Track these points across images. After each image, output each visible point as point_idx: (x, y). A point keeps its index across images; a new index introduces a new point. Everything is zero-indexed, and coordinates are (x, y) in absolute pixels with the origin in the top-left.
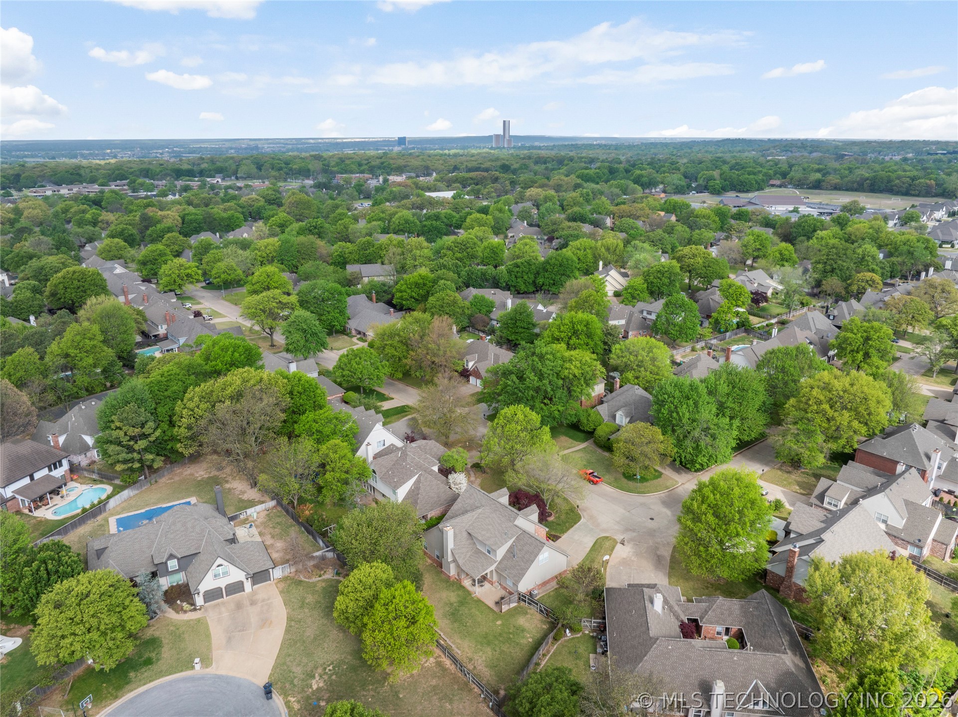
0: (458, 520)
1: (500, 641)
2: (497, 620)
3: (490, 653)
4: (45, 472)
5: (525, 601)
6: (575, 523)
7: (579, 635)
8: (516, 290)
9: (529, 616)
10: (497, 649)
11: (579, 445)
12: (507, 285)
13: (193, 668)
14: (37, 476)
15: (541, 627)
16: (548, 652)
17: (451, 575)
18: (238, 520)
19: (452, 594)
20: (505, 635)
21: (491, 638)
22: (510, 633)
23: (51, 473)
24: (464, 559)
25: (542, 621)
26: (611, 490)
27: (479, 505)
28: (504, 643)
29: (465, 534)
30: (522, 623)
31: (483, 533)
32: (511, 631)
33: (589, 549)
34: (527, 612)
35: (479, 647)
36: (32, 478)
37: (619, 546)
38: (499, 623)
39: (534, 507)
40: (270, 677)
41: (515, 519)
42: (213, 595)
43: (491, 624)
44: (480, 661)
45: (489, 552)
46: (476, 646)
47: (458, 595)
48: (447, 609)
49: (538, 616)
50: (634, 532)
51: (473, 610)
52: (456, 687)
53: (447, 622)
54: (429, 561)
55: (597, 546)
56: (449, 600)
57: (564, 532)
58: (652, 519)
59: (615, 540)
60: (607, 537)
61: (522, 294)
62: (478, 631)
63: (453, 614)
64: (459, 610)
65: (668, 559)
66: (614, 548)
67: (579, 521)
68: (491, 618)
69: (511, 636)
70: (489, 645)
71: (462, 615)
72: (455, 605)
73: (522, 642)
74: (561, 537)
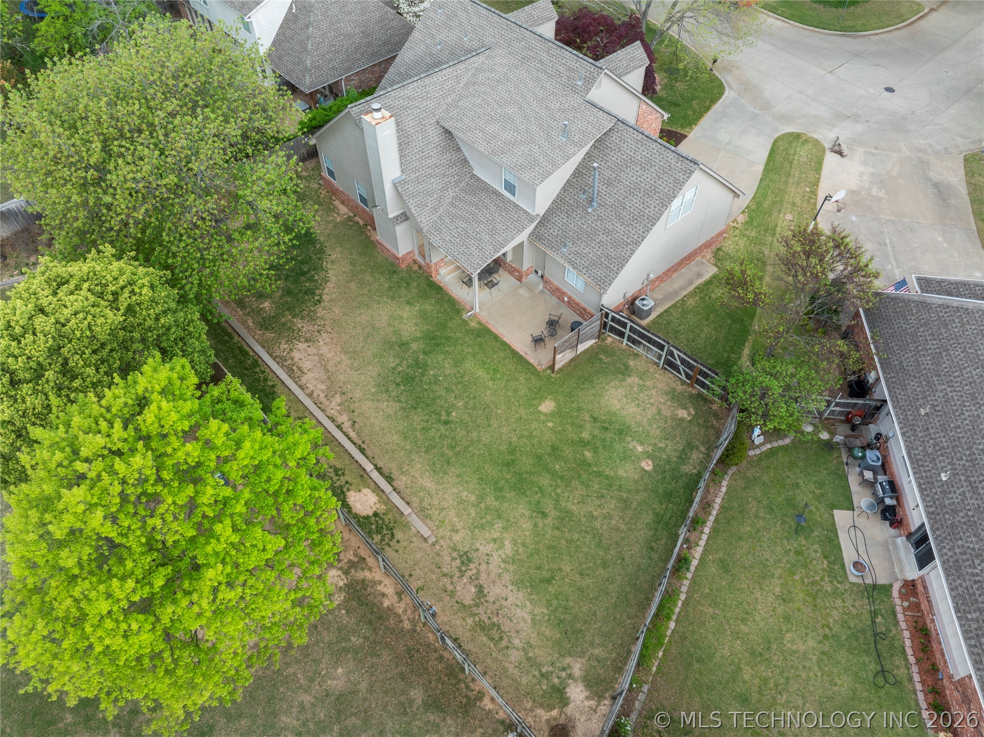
0: (413, 89)
1: (553, 474)
2: (542, 399)
3: (527, 525)
5: (622, 335)
6: (714, 101)
7: (787, 441)
9: (633, 380)
10: (549, 508)
15: (674, 418)
16: (706, 506)
17: (401, 253)
19: (407, 312)
20: (568, 452)
21: (526, 462)
22: (584, 444)
24: (435, 209)
25: (673, 396)
26: (779, 23)
27: (475, 44)
29: (434, 134)
30: (615, 405)
31: (492, 128)
32: (585, 435)
33: (760, 168)
34: (627, 367)
35: (490, 501)
37: (830, 159)
38: (547, 406)
39: (636, 50)
41: (590, 82)
43: (522, 412)
44: (496, 560)
45: (510, 188)
46: (482, 497)
47: (423, 315)
48: (392, 362)
49: (664, 380)
50: (857, 121)
51: (468, 365)
52: (417, 695)
53: (391, 407)
54: (343, 209)
55: (778, 159)
56: (397, 332)
58: (890, 90)
59: (817, 143)
60: (797, 136)
62: (486, 438)
63: (409, 380)
64: (425, 367)
65: (963, 190)
66: (820, 163)
67: (721, 94)
68: (523, 391)
69: (588, 455)
70: (522, 492)
71: (436, 381)
72: (414, 346)
73: (621, 473)
74: (685, 136)
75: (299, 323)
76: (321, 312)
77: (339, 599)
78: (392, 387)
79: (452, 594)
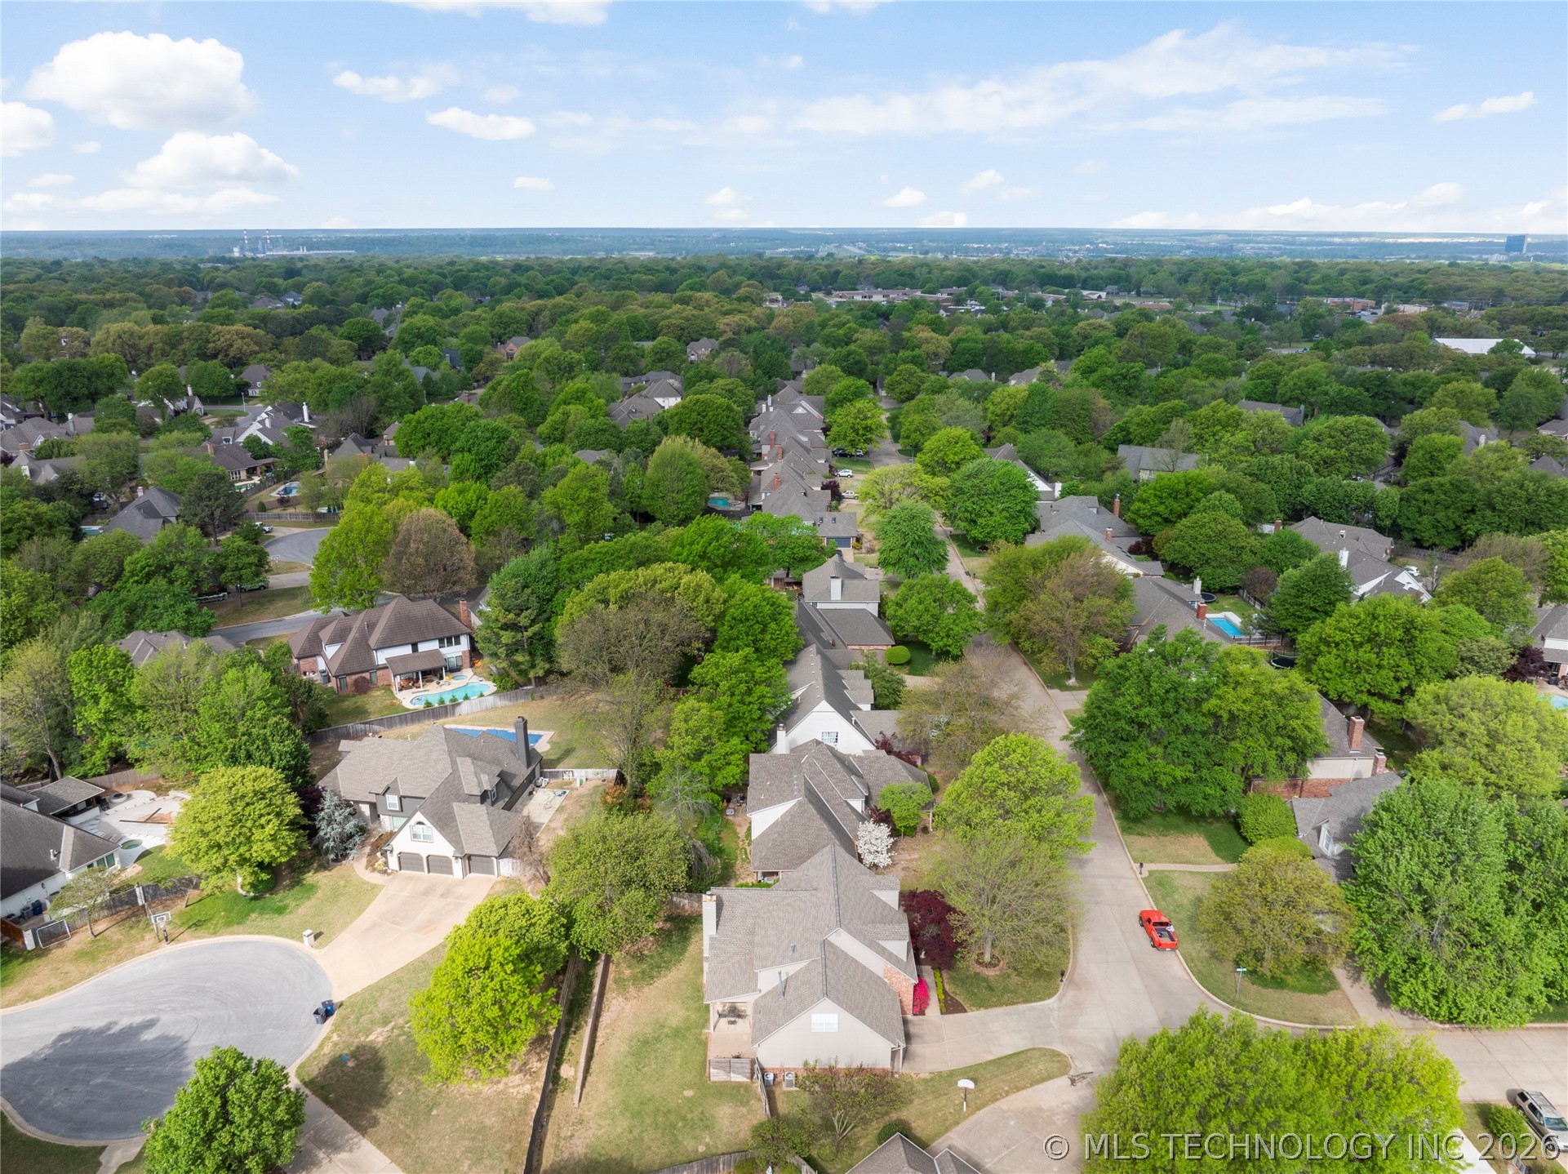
1: (656, 1121)
2: (690, 1090)
3: (620, 1130)
4: (434, 645)
6: (1028, 1001)
8: (1415, 540)
9: (744, 1110)
10: (638, 1131)
11: (1214, 863)
12: (1394, 524)
13: (301, 939)
14: (422, 647)
15: (742, 1139)
18: (560, 780)
19: (682, 1013)
20: (674, 1117)
21: (650, 1108)
22: (684, 1119)
23: (443, 650)
25: (754, 1130)
26: (1182, 972)
28: (657, 1128)
30: (721, 1114)
32: (689, 1116)
35: (617, 1111)
36: (415, 649)
37: (1061, 1081)
38: (689, 1094)
40: (350, 997)
42: (409, 861)
43: (675, 1088)
46: (615, 1107)
47: (687, 1019)
48: (648, 1031)
51: (679, 1053)
52: (508, 1146)
55: (1014, 1060)
56: (666, 1019)
57: (983, 1004)
59: (1068, 1066)
60: (1056, 1055)
61: (1427, 548)
62: (647, 1087)
63: (646, 1043)
64: (660, 1042)
66: (1045, 1079)
67: (1041, 1000)
69: (681, 1124)
70: (633, 1117)
71: (656, 1051)
72: (666, 1030)
73: (685, 1143)
74: (964, 1011)
75: (631, 989)
76: (646, 989)
77: (519, 1096)
78: (635, 1041)
79: (560, 1128)
